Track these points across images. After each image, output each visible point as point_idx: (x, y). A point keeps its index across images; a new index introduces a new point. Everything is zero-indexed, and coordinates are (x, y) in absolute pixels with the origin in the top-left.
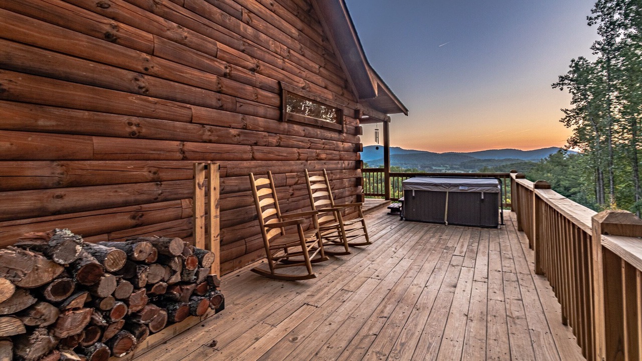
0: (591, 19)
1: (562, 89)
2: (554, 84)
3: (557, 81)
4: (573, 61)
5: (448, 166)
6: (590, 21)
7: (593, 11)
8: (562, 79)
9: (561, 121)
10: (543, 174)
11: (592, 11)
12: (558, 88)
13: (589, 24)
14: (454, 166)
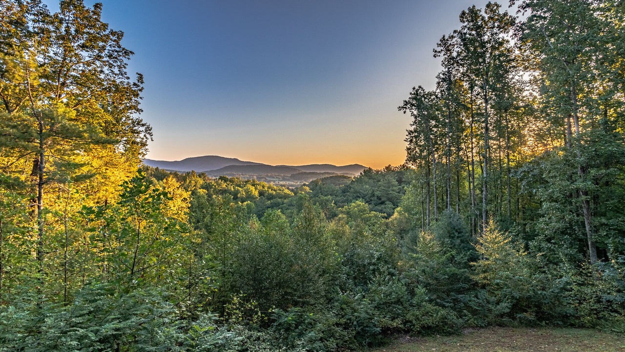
0: (436, 52)
1: (405, 112)
2: (400, 107)
3: (402, 104)
4: (414, 88)
5: (280, 177)
6: (436, 54)
7: (439, 45)
8: (406, 103)
9: (405, 141)
10: (363, 186)
11: (437, 44)
12: (402, 111)
13: (435, 56)
14: (286, 178)
